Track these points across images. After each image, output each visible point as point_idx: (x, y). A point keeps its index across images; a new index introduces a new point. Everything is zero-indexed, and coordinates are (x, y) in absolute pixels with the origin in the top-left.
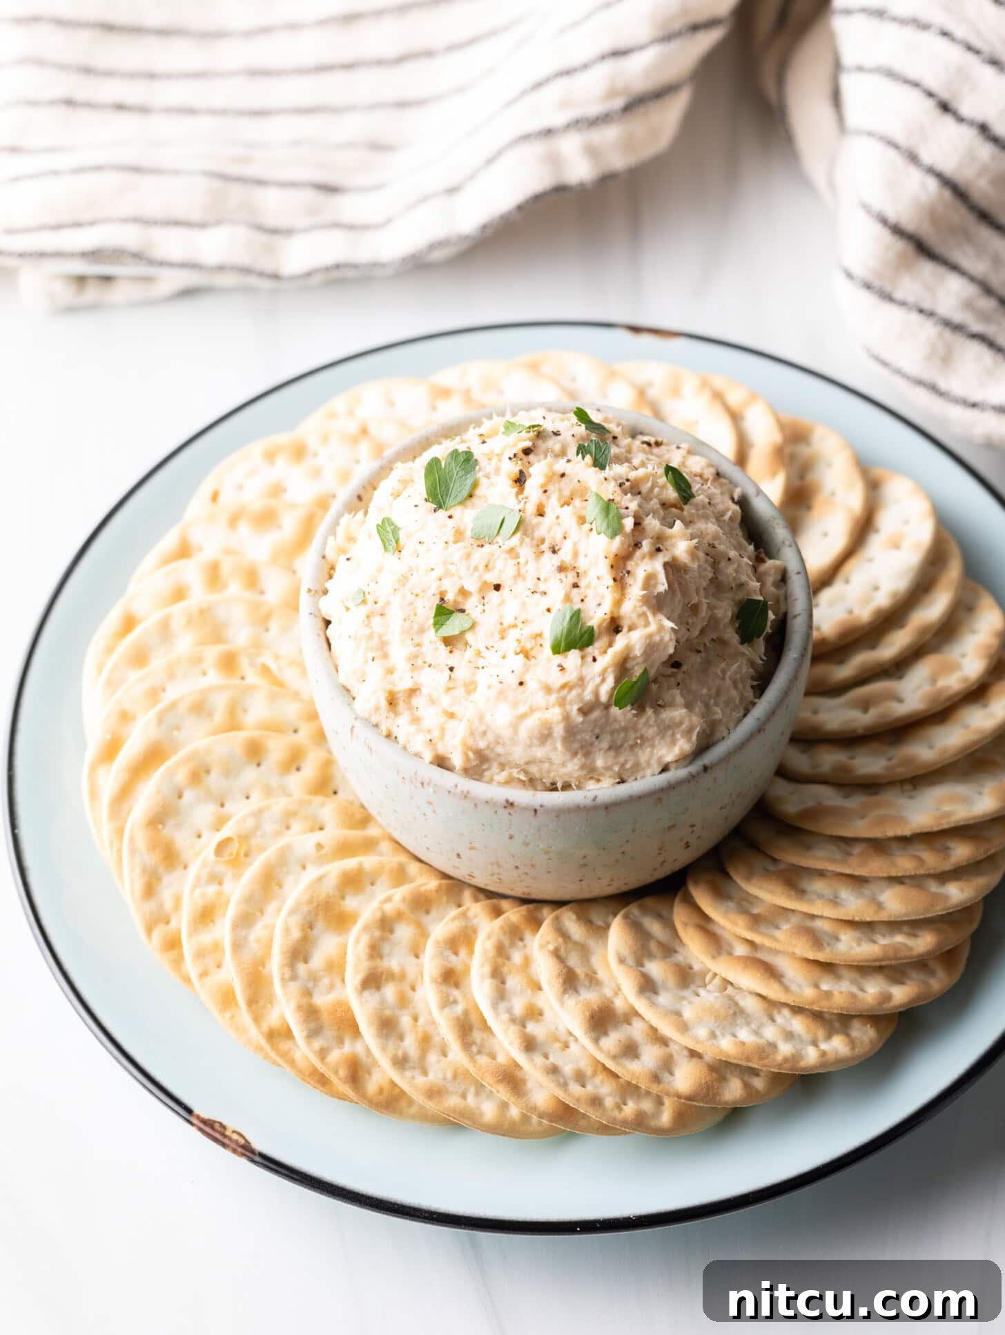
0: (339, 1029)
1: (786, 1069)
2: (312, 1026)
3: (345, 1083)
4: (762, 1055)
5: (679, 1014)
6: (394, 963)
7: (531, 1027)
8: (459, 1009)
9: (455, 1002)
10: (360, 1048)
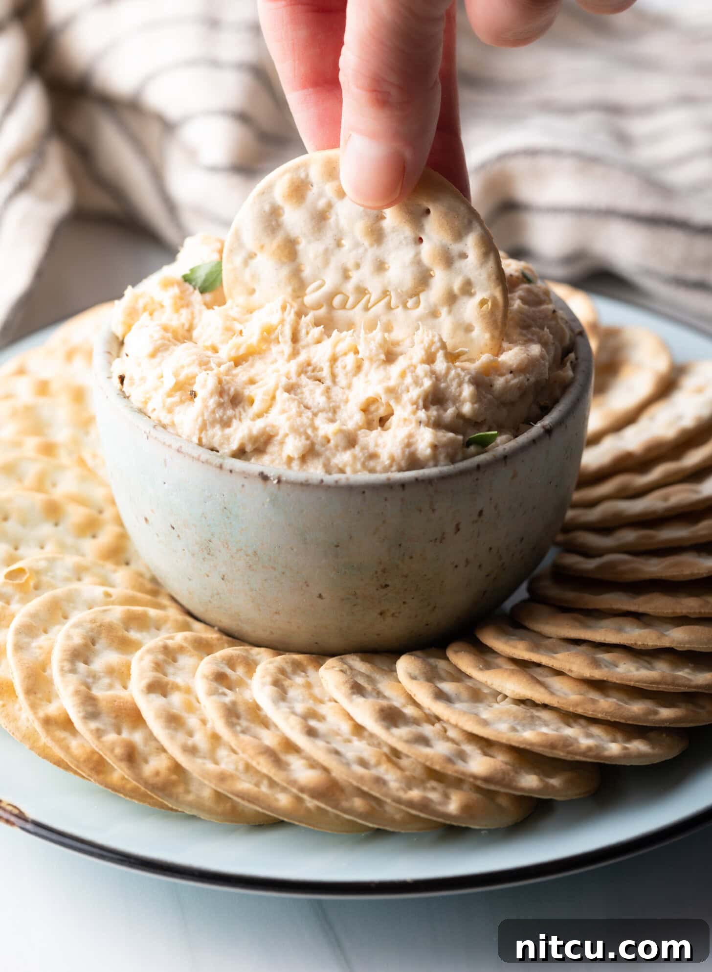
0: (117, 717)
1: (590, 757)
2: (90, 709)
3: (120, 761)
4: (567, 743)
5: (477, 715)
6: (179, 680)
7: (313, 723)
8: (227, 700)
9: (224, 694)
10: (137, 737)
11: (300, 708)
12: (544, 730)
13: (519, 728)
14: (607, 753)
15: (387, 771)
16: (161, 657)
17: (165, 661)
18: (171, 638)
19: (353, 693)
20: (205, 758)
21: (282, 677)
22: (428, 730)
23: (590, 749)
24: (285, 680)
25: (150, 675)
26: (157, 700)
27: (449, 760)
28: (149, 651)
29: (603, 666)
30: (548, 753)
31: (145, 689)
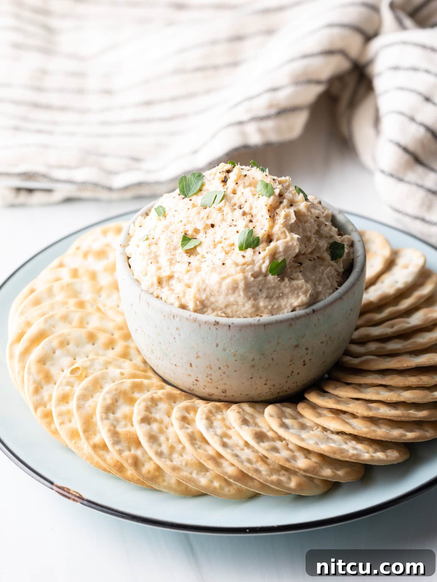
0: (129, 443)
1: (353, 459)
2: (116, 439)
3: (131, 466)
4: (342, 451)
5: (299, 436)
6: (158, 416)
7: (225, 440)
8: (189, 431)
9: (187, 428)
10: (139, 453)
11: (219, 432)
12: (333, 445)
13: (319, 443)
14: (362, 458)
15: (261, 465)
16: (150, 403)
17: (151, 406)
18: (156, 393)
19: (243, 424)
20: (166, 458)
21: (210, 415)
22: (278, 444)
23: (353, 455)
24: (212, 417)
25: (143, 414)
26: (145, 427)
27: (288, 460)
28: (144, 400)
30: (332, 456)
31: (139, 421)
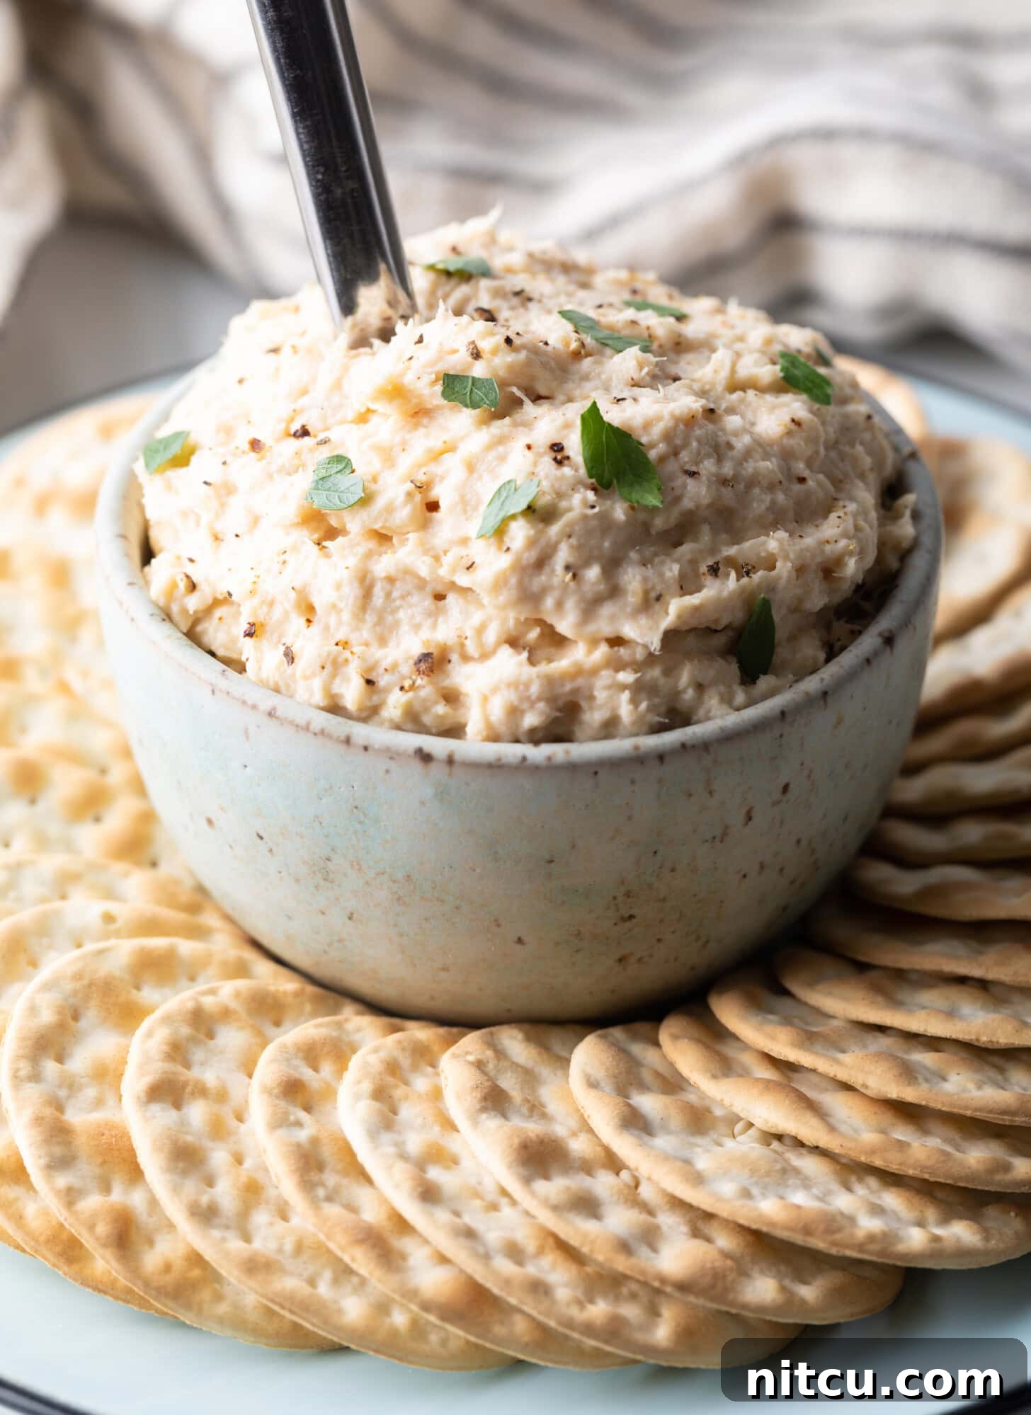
1: (871, 1253)
4: (833, 1223)
5: (688, 1162)
6: (209, 1076)
7: (433, 1173)
11: (415, 1143)
12: (800, 1198)
13: (755, 1191)
14: (901, 1248)
15: (553, 1267)
16: (185, 1031)
17: (193, 1040)
18: (215, 992)
19: (484, 1109)
20: (227, 1227)
21: (390, 1080)
22: (602, 1184)
23: (872, 1238)
24: (396, 1086)
25: (157, 1068)
26: (163, 1116)
27: (624, 1247)
28: (167, 1020)
29: (920, 1080)
30: (799, 1239)
31: (143, 1095)
